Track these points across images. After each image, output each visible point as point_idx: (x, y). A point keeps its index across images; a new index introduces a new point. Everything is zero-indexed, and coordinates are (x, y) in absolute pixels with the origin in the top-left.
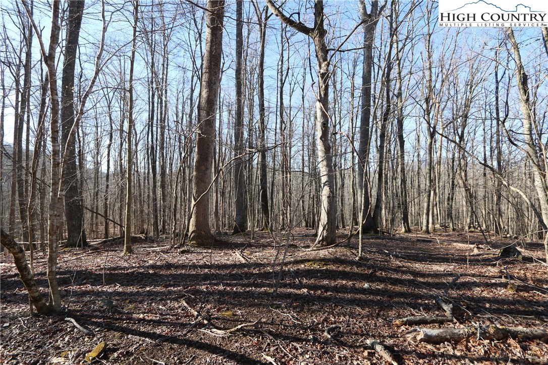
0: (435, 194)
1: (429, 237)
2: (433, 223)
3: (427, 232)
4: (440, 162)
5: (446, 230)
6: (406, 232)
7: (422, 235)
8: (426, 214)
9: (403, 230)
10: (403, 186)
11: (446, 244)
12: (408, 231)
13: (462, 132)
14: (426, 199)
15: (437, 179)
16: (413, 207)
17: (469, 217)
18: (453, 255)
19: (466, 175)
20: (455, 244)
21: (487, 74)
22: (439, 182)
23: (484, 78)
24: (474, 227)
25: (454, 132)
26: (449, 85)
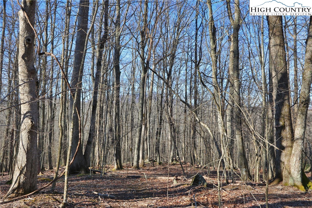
0: (146, 128)
1: (139, 173)
2: (143, 158)
3: (138, 167)
4: (151, 96)
5: (153, 164)
6: (118, 169)
7: (132, 171)
8: (137, 149)
9: (116, 167)
10: (117, 120)
11: (152, 178)
12: (120, 168)
13: (170, 69)
14: (138, 134)
15: (148, 114)
16: (126, 143)
17: (172, 151)
18: (156, 189)
19: (171, 111)
20: (159, 178)
21: (190, 21)
22: (150, 117)
23: (188, 23)
24: (176, 160)
25: (164, 69)
26: (162, 24)
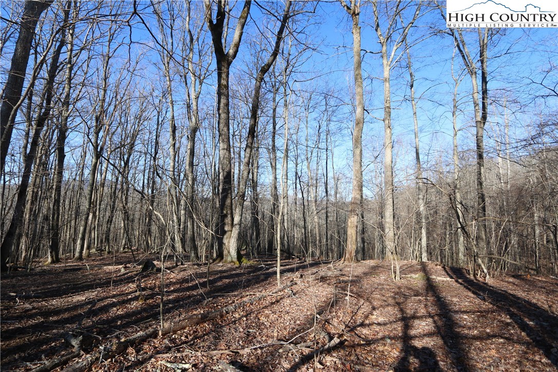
0: (94, 216)
1: (81, 264)
2: (89, 248)
3: (80, 258)
4: (104, 184)
5: (101, 254)
6: (53, 262)
7: (71, 264)
8: (81, 239)
9: (50, 260)
10: (56, 208)
11: (96, 269)
12: (56, 260)
13: (127, 158)
14: (83, 223)
15: (98, 202)
16: (68, 232)
17: (124, 239)
18: (100, 280)
19: (126, 198)
20: (105, 267)
21: (152, 116)
22: (100, 205)
23: (150, 117)
24: (128, 248)
25: (120, 158)
26: (122, 113)
